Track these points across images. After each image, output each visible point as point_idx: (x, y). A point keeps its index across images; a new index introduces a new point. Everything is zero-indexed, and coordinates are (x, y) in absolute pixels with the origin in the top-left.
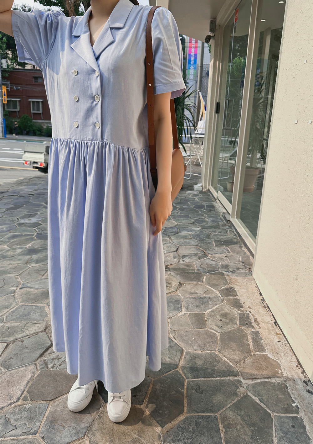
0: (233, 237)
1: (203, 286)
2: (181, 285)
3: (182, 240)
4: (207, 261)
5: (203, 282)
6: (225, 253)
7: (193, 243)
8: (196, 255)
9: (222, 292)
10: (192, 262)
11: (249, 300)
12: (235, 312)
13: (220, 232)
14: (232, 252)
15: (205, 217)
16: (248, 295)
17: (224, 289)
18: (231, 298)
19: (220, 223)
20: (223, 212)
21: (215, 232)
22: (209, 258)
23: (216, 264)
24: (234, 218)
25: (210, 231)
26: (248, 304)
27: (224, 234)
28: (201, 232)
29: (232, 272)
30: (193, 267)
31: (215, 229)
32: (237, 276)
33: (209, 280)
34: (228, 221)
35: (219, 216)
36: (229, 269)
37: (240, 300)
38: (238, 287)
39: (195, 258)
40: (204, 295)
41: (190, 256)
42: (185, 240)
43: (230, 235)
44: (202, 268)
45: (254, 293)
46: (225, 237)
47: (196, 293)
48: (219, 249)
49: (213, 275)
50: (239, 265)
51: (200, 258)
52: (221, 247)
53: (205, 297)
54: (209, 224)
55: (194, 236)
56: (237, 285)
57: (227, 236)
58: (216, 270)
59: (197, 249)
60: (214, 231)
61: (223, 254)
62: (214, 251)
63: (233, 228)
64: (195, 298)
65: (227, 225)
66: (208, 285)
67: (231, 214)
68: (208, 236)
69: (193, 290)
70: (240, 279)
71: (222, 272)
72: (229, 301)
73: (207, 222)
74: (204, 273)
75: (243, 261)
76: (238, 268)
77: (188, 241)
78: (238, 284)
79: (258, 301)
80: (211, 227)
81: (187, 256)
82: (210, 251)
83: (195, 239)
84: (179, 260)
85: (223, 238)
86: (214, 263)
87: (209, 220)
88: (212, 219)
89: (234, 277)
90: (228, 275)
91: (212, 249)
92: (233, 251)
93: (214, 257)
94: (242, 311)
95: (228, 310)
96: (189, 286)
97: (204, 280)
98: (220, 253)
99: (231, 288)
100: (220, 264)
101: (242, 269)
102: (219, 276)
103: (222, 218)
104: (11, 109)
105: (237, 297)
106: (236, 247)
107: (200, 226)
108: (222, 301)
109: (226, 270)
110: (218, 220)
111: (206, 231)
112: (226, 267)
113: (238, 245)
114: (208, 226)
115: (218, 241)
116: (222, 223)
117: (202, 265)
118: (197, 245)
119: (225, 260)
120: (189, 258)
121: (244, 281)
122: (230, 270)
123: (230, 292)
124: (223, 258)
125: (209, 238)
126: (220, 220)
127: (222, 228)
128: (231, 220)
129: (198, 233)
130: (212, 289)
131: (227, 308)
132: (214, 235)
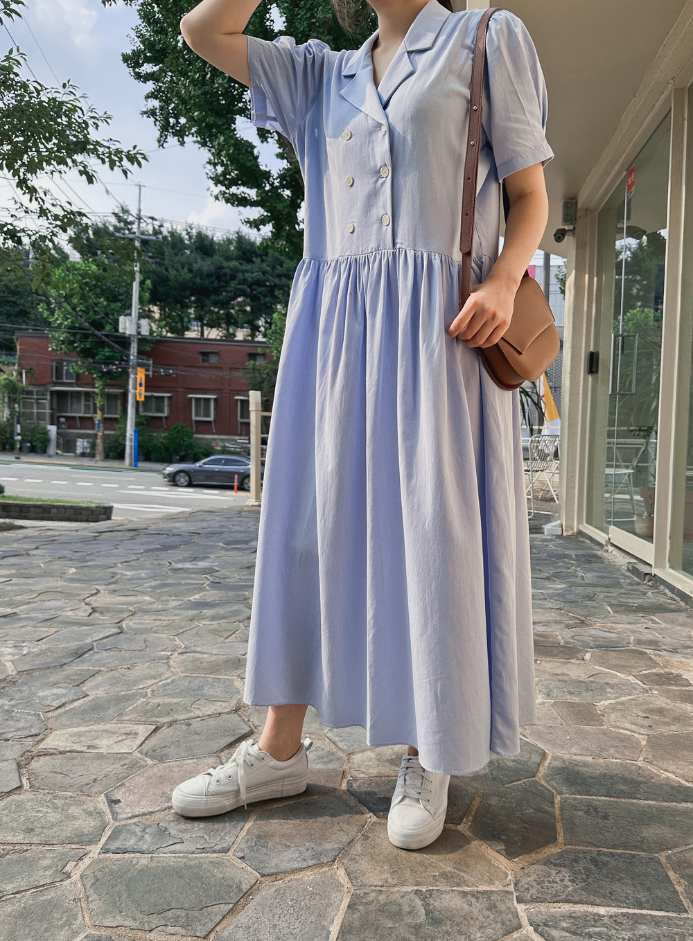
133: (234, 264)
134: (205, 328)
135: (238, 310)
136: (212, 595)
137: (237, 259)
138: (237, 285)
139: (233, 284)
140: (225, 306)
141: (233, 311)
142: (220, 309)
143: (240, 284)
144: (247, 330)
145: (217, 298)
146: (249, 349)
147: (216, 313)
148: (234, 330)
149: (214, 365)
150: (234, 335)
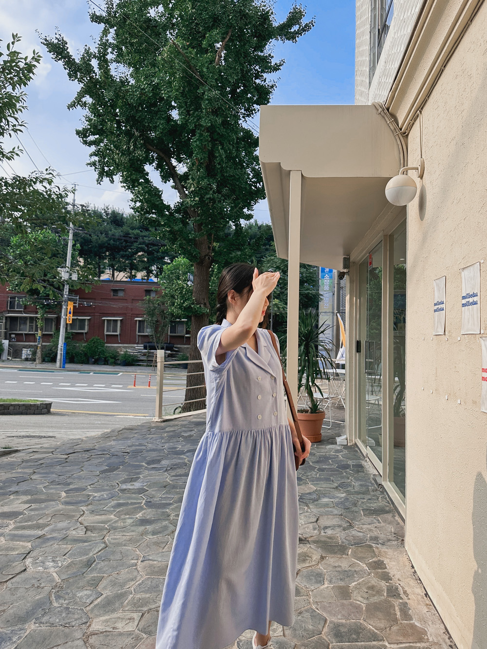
0: (385, 505)
1: (348, 559)
2: (323, 559)
3: (322, 509)
4: (353, 533)
5: (348, 555)
6: (376, 523)
7: (336, 512)
8: (340, 526)
9: (370, 565)
10: (336, 534)
11: (399, 573)
12: (383, 584)
13: (370, 499)
14: (383, 522)
15: (351, 480)
16: (398, 568)
17: (371, 562)
18: (380, 571)
19: (370, 488)
20: (374, 474)
21: (364, 499)
22: (355, 529)
23: (364, 535)
24: (386, 481)
25: (357, 498)
26: (397, 577)
27: (375, 501)
28: (346, 499)
29: (382, 544)
30: (337, 539)
31: (364, 496)
32: (387, 548)
33: (355, 552)
34: (380, 484)
35: (369, 479)
36: (378, 541)
37: (389, 573)
38: (388, 560)
39: (338, 530)
40: (350, 568)
41: (333, 527)
42: (327, 509)
43: (381, 503)
44: (347, 540)
45: (405, 566)
46: (376, 504)
47: (340, 567)
48: (367, 518)
49: (359, 548)
50: (390, 537)
51: (344, 529)
52: (370, 517)
53: (350, 571)
54: (356, 489)
55: (337, 505)
56: (387, 558)
57: (378, 504)
58: (363, 542)
59: (342, 519)
60: (362, 498)
61: (373, 525)
62: (362, 521)
63: (385, 493)
64: (339, 571)
65: (379, 490)
66: (354, 558)
67: (382, 475)
68: (355, 505)
69: (337, 563)
70: (390, 552)
71: (371, 544)
72: (376, 574)
73: (354, 486)
74: (349, 545)
75: (396, 532)
76: (389, 540)
77: (330, 509)
78: (388, 556)
79: (409, 573)
80: (358, 493)
81: (329, 527)
82: (357, 521)
83: (339, 507)
84: (320, 532)
85: (373, 506)
86: (361, 534)
87: (357, 484)
88: (360, 483)
89: (383, 549)
90: (377, 548)
91: (359, 519)
92: (385, 521)
93: (362, 529)
94: (390, 583)
95: (376, 583)
96: (331, 560)
97: (350, 553)
98: (369, 524)
99: (380, 561)
100: (369, 535)
101: (394, 541)
102: (367, 548)
103: (373, 482)
104: (76, 330)
105: (386, 570)
106: (389, 517)
107: (345, 492)
108: (369, 574)
109: (374, 542)
110: (367, 484)
111: (352, 498)
112: (375, 539)
113: (391, 515)
114: (355, 492)
115: (368, 509)
116: (373, 487)
117: (347, 537)
118: (341, 515)
119: (374, 531)
120: (332, 529)
121: (394, 554)
122: (380, 541)
123: (379, 565)
124: (373, 529)
125: (357, 506)
126: (370, 484)
127: (372, 493)
128: (383, 483)
129: (343, 499)
130: (359, 562)
131: (374, 581)
132: (363, 503)
133: (136, 231)
134: (115, 271)
135: (139, 261)
136: (149, 513)
137: (138, 229)
138: (138, 245)
139: (135, 244)
140: (129, 258)
141: (135, 262)
142: (126, 260)
143: (140, 244)
144: (144, 273)
145: (124, 253)
146: (146, 287)
147: (123, 262)
148: (135, 273)
149: (121, 298)
150: (135, 276)
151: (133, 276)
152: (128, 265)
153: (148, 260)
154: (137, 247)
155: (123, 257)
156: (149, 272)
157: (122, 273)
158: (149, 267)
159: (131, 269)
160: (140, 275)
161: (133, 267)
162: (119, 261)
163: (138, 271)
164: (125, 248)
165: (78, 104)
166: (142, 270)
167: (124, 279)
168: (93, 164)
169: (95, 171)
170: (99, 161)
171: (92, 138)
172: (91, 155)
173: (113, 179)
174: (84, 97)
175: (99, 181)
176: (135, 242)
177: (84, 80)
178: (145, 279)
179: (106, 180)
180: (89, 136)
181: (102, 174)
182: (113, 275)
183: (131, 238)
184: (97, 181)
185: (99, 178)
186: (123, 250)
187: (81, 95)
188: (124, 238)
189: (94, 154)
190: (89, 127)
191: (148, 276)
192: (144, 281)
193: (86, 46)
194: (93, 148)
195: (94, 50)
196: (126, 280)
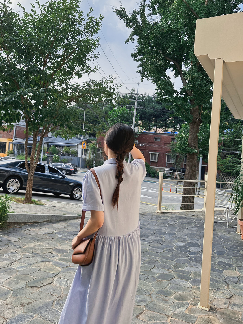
134: (157, 128)
135: (170, 122)
140: (165, 121)
141: (168, 123)
142: (163, 122)
144: (172, 129)
145: (162, 118)
146: (172, 137)
147: (161, 123)
148: (168, 129)
149: (159, 142)
150: (167, 131)
151: (166, 130)
152: (164, 125)
153: (174, 122)
154: (169, 115)
155: (161, 120)
156: (175, 128)
157: (161, 129)
158: (175, 126)
159: (166, 127)
160: (170, 130)
161: (166, 126)
162: (159, 123)
163: (169, 128)
164: (163, 116)
165: (131, 40)
166: (171, 128)
167: (162, 132)
168: (139, 71)
169: (140, 75)
170: (143, 70)
171: (139, 57)
172: (138, 67)
173: (149, 78)
174: (133, 36)
175: (142, 81)
176: (168, 112)
177: (133, 27)
178: (173, 132)
179: (145, 79)
180: (137, 57)
181: (143, 76)
182: (156, 130)
183: (166, 110)
184: (141, 80)
185: (142, 79)
186: (162, 116)
187: (132, 35)
188: (162, 110)
189: (140, 66)
190: (138, 52)
191: (174, 131)
192: (172, 133)
193: (134, 9)
194: (140, 63)
195: (138, 10)
196: (163, 133)
